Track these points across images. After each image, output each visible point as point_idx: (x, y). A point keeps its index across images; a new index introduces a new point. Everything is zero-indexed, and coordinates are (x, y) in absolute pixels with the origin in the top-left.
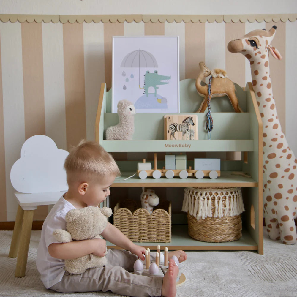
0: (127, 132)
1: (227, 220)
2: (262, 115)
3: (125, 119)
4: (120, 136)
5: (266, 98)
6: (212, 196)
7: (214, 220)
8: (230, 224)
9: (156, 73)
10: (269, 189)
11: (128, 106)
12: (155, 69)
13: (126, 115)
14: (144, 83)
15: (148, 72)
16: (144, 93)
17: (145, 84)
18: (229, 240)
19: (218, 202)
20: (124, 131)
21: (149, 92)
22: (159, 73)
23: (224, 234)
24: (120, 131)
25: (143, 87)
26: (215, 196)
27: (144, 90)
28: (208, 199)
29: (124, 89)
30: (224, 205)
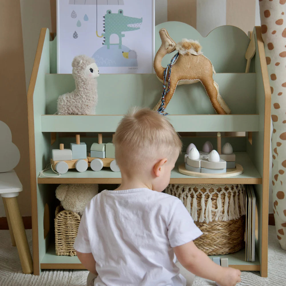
0: (86, 104)
1: (220, 226)
2: (273, 77)
3: (84, 84)
4: (78, 109)
5: (280, 52)
6: (197, 193)
7: (201, 225)
8: (223, 231)
9: (120, 14)
10: (280, 183)
11: (88, 65)
12: (120, 7)
13: (86, 79)
14: (104, 29)
15: (110, 12)
16: (103, 44)
17: (104, 31)
18: (222, 253)
19: (206, 201)
20: (82, 101)
21: (111, 42)
22: (125, 14)
23: (215, 245)
24: (77, 102)
25: (102, 34)
26: (202, 193)
27: (104, 39)
28: (192, 197)
29: (74, 37)
30: (214, 206)
